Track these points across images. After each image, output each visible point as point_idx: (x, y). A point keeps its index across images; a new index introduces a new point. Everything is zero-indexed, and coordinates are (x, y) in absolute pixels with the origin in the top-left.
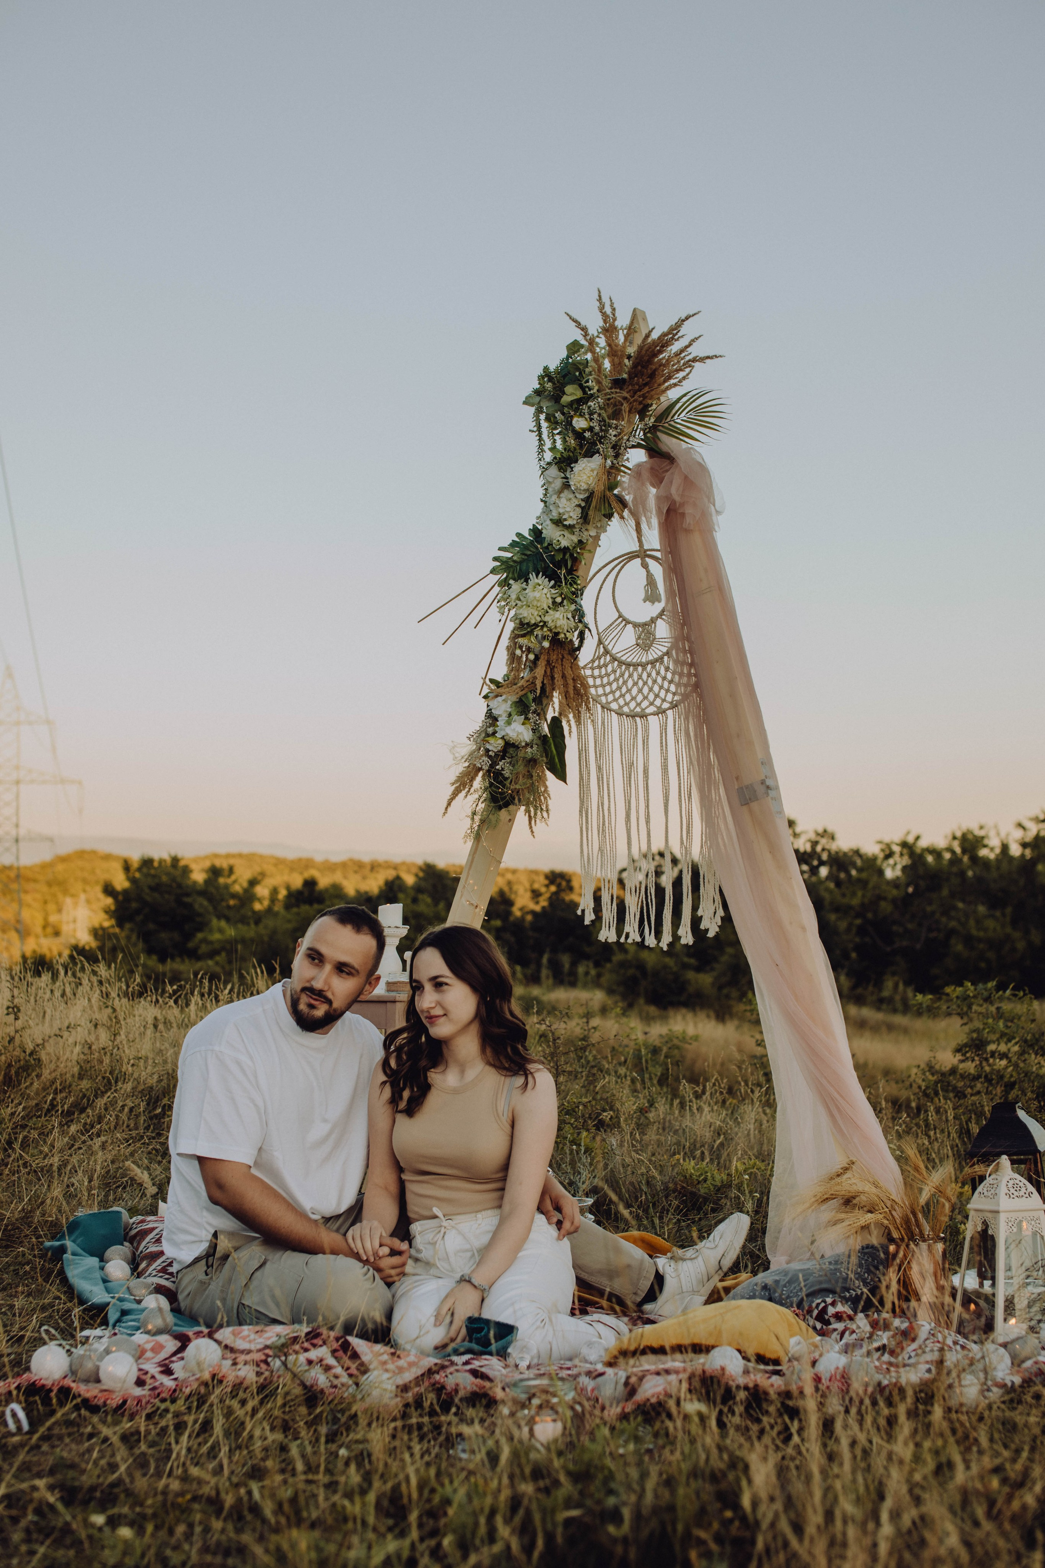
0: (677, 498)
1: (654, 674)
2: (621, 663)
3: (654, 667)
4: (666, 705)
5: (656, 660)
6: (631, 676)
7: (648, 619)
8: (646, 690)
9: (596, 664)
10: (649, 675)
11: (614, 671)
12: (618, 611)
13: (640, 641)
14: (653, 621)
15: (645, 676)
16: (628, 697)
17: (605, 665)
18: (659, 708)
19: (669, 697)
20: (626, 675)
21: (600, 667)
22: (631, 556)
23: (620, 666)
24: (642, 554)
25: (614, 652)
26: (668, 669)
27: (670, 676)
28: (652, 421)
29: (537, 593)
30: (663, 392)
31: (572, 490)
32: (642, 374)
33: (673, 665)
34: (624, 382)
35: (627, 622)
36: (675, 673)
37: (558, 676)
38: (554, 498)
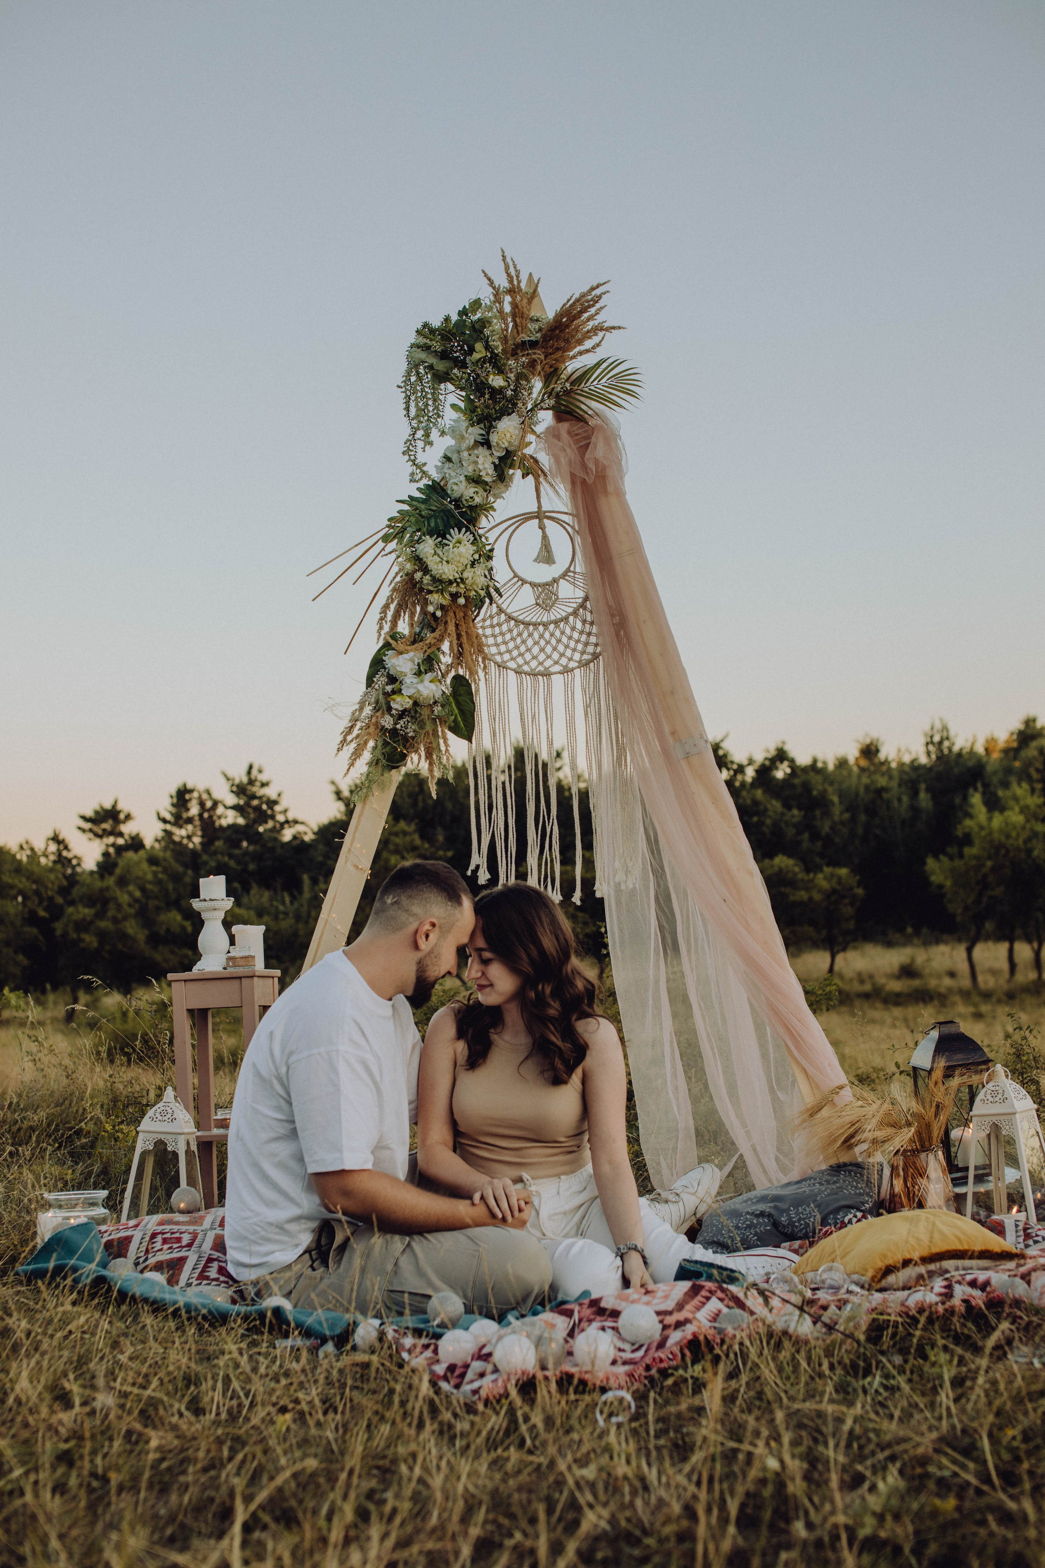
0: (603, 461)
1: (558, 633)
2: (518, 622)
3: (556, 626)
4: (572, 664)
5: (561, 620)
6: (530, 635)
7: (549, 579)
8: (549, 649)
9: (488, 623)
10: (552, 635)
11: (510, 631)
12: (513, 571)
13: (540, 601)
14: (555, 581)
15: (547, 635)
16: (528, 656)
17: (499, 625)
18: (565, 667)
19: (577, 656)
20: (525, 635)
21: (492, 626)
22: (526, 517)
23: (517, 626)
24: (540, 515)
25: (509, 611)
26: (573, 629)
27: (576, 635)
28: (568, 385)
29: (462, 549)
30: (574, 357)
31: (489, 447)
32: (558, 338)
33: (579, 625)
34: (533, 344)
35: (524, 582)
36: (581, 633)
37: (463, 634)
38: (465, 455)
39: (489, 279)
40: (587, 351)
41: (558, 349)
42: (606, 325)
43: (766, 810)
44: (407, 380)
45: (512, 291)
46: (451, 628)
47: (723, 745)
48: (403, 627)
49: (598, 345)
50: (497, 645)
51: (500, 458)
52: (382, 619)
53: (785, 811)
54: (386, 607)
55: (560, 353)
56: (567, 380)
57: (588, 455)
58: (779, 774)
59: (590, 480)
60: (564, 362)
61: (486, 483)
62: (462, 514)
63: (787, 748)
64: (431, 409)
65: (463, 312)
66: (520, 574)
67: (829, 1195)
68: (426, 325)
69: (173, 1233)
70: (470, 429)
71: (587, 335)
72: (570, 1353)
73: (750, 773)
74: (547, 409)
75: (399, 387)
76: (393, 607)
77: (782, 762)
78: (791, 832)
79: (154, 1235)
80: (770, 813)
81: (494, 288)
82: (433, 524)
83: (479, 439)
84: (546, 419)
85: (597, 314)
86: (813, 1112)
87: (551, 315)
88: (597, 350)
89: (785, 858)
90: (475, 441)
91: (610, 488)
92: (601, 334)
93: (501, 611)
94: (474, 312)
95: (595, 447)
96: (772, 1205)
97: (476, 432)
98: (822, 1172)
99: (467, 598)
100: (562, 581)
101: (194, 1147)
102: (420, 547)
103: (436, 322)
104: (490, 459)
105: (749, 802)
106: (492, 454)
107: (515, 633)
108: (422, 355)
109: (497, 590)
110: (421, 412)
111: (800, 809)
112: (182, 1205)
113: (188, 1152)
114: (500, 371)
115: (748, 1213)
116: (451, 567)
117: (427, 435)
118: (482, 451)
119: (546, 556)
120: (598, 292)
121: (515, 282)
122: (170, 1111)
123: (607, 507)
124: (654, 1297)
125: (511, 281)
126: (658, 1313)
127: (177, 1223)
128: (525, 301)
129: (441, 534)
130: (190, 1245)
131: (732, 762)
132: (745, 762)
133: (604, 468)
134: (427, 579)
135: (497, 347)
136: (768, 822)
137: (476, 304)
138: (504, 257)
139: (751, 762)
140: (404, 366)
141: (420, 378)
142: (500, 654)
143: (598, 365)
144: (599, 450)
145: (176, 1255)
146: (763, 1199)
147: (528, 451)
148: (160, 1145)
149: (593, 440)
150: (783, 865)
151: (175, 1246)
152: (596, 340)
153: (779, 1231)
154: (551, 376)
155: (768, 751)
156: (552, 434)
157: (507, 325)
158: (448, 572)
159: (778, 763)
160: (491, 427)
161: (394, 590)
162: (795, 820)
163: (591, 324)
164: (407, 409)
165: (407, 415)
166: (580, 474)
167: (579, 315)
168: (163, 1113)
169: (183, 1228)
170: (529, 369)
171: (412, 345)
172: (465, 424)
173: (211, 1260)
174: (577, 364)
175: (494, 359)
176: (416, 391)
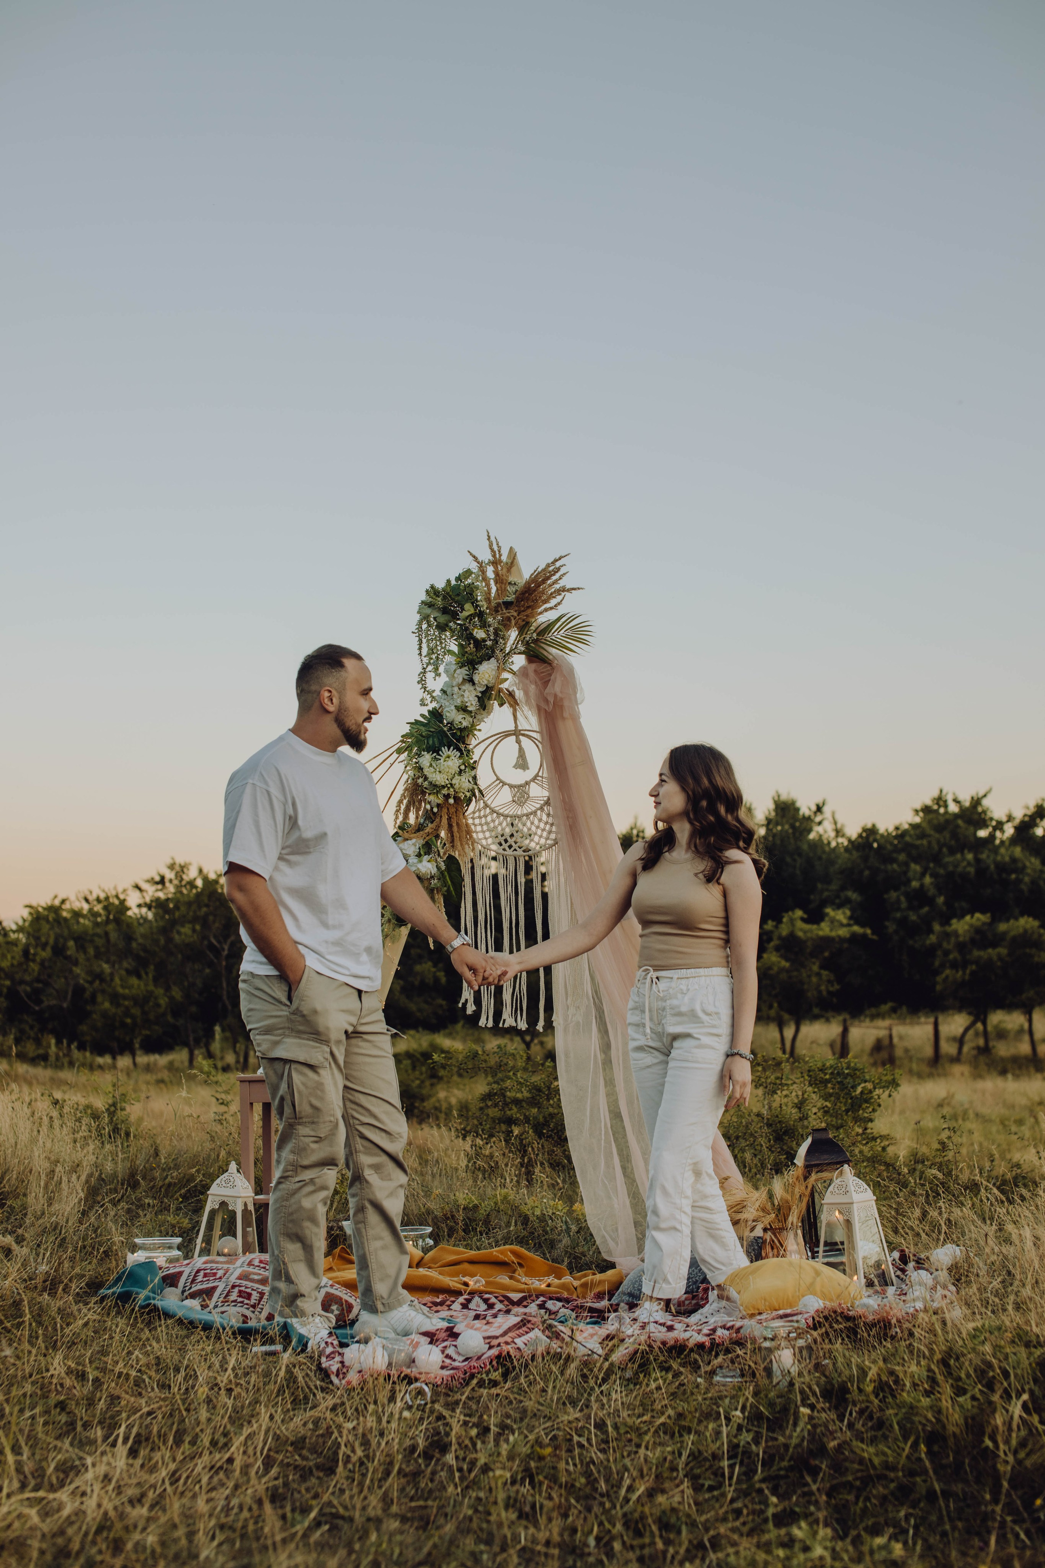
0: (559, 695)
1: (529, 824)
2: (499, 814)
3: (528, 818)
4: (539, 848)
5: (532, 813)
7: (523, 782)
9: (477, 815)
10: (524, 825)
11: (493, 821)
12: (496, 775)
13: (516, 799)
14: (527, 783)
17: (485, 816)
19: (543, 842)
21: (480, 817)
22: (507, 734)
23: (498, 817)
24: (517, 733)
25: (493, 806)
26: (540, 820)
27: (542, 825)
28: (535, 635)
29: (450, 763)
30: (541, 613)
31: (474, 684)
32: (528, 599)
33: (544, 818)
34: (508, 605)
35: (504, 784)
36: (546, 823)
37: (454, 824)
38: (456, 689)
39: (475, 557)
40: (551, 608)
41: (528, 607)
42: (568, 587)
43: (1024, 867)
44: (420, 628)
45: (495, 563)
46: (445, 821)
47: (985, 802)
48: (412, 819)
49: (559, 604)
50: (483, 832)
51: (482, 692)
52: (397, 811)
54: (400, 802)
55: (529, 611)
56: (535, 632)
57: (547, 691)
59: (552, 710)
60: (534, 617)
61: (472, 711)
62: (453, 735)
65: (458, 579)
66: (501, 777)
68: (432, 587)
69: (212, 1270)
70: (459, 671)
71: (552, 596)
72: (415, 1360)
73: (1009, 830)
74: (520, 653)
75: (413, 632)
76: (405, 802)
79: (198, 1271)
80: (1029, 871)
81: (479, 563)
82: (431, 742)
83: (466, 677)
84: (519, 661)
85: (560, 579)
87: (524, 580)
88: (559, 608)
89: (1031, 919)
90: (463, 679)
91: (566, 715)
92: (563, 594)
93: (486, 806)
94: (466, 578)
95: (555, 683)
97: (462, 673)
99: (455, 798)
100: (532, 784)
101: (251, 1207)
102: (421, 760)
103: (440, 585)
104: (474, 693)
105: (1007, 859)
106: (476, 689)
107: (497, 823)
108: (428, 611)
109: (480, 791)
110: (431, 651)
112: (226, 1251)
113: (245, 1211)
114: (484, 625)
116: (442, 776)
117: (436, 669)
118: (468, 687)
119: (522, 763)
120: (558, 564)
121: (498, 556)
122: (233, 1181)
123: (565, 729)
125: (494, 556)
126: (486, 1337)
127: (217, 1263)
128: (505, 570)
129: (435, 750)
130: (222, 1278)
131: (991, 819)
132: (1004, 819)
133: (562, 699)
134: (426, 784)
135: (483, 606)
136: (1027, 879)
137: (468, 573)
138: (489, 537)
139: (1010, 818)
140: (418, 617)
141: (429, 625)
142: (486, 838)
143: (560, 619)
144: (556, 687)
145: (211, 1285)
147: (505, 686)
148: (223, 1204)
149: (552, 677)
150: (1028, 926)
151: (212, 1278)
152: (559, 598)
154: (523, 628)
155: (1028, 808)
156: (523, 672)
157: (489, 590)
158: (440, 779)
159: (1038, 820)
160: (475, 669)
161: (406, 789)
163: (555, 587)
164: (420, 648)
165: (420, 654)
166: (543, 705)
167: (544, 581)
168: (227, 1181)
169: (220, 1266)
170: (506, 624)
171: (423, 602)
172: (454, 667)
173: (233, 1287)
174: (543, 618)
175: (481, 615)
176: (427, 635)
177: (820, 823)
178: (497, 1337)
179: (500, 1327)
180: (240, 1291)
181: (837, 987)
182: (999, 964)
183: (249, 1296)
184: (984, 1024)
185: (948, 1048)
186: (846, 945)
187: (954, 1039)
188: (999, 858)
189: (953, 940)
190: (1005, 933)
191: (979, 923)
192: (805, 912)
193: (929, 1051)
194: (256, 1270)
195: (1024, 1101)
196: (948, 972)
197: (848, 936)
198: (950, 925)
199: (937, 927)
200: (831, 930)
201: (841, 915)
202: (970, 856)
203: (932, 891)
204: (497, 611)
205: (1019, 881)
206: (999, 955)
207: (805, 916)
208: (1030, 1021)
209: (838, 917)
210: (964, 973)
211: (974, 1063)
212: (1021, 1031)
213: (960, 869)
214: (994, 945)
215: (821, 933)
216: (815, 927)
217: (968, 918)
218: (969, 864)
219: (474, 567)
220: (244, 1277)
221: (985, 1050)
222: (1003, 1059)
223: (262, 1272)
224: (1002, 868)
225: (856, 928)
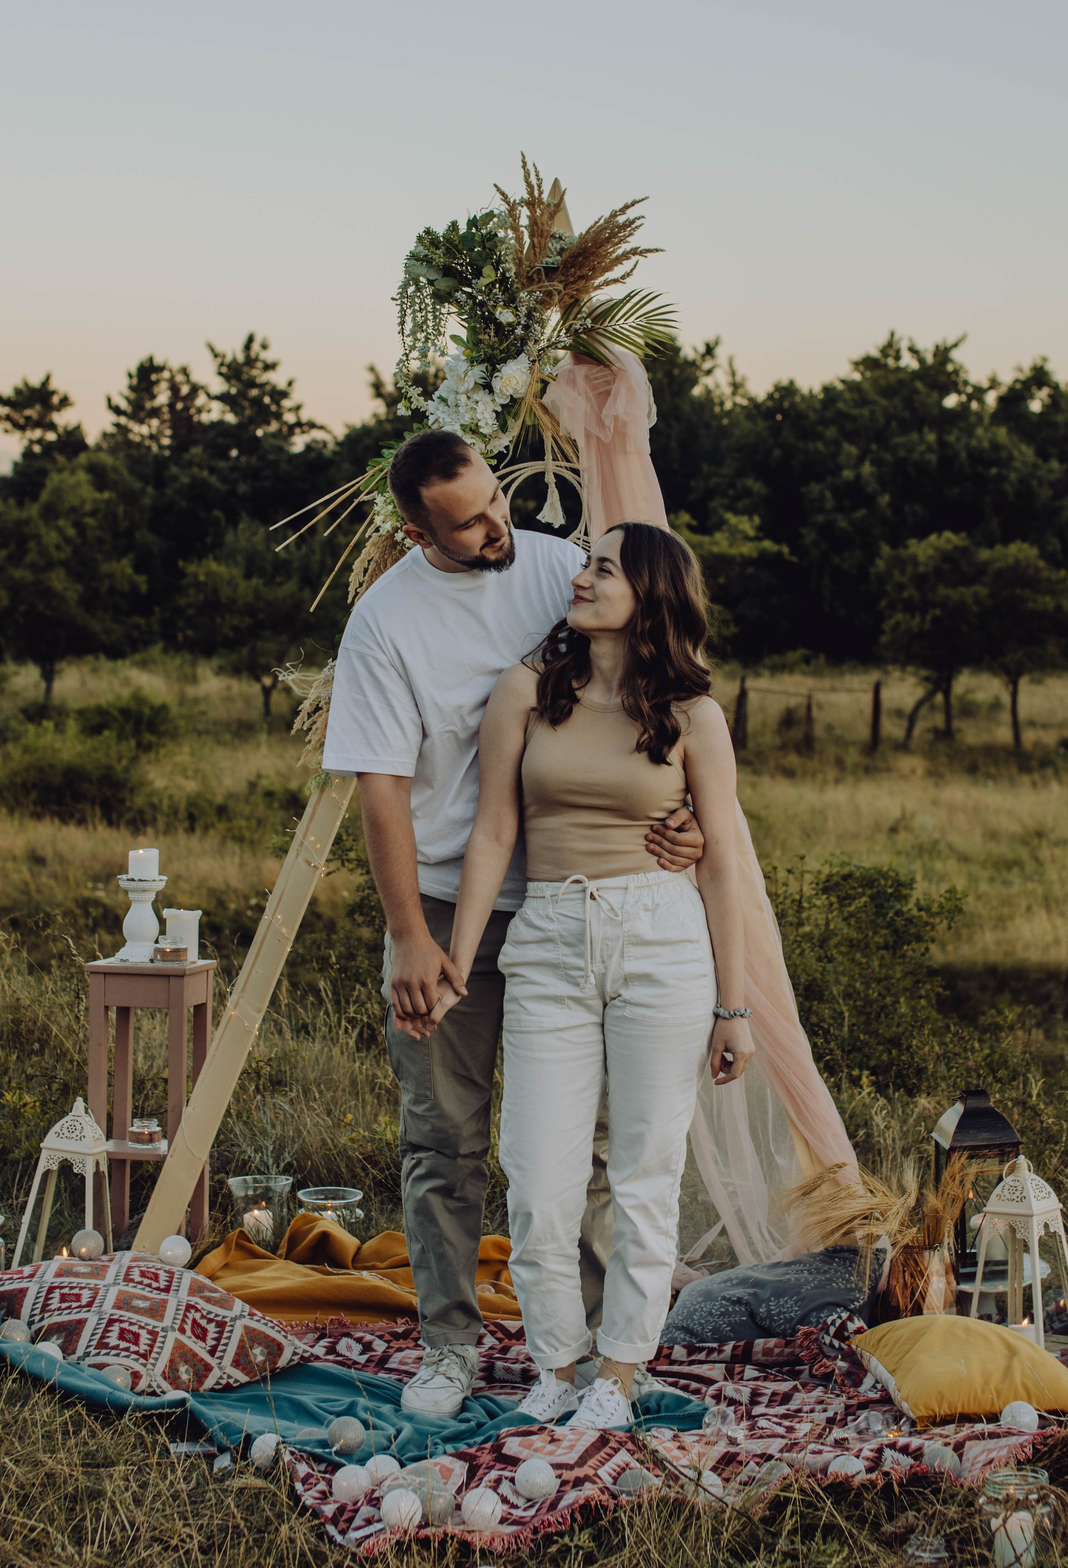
0: (623, 417)
28: (589, 321)
30: (598, 287)
32: (582, 266)
34: (550, 271)
38: (463, 398)
39: (503, 194)
40: (615, 281)
41: (581, 277)
42: (641, 246)
43: (1011, 458)
44: (403, 293)
45: (531, 204)
47: (955, 355)
49: (628, 275)
51: (502, 406)
53: (1040, 461)
55: (582, 283)
56: (589, 316)
57: (606, 410)
58: (1035, 406)
59: (607, 438)
60: (588, 292)
61: (485, 436)
63: (1049, 367)
64: (430, 324)
65: (473, 223)
67: (815, 1287)
68: (428, 232)
69: (72, 1288)
70: (471, 370)
71: (619, 260)
72: (458, 1507)
73: (991, 399)
74: (564, 348)
75: (393, 299)
77: (1040, 387)
78: (1045, 493)
79: (51, 1290)
80: (1017, 464)
81: (508, 203)
83: (481, 381)
85: (631, 234)
86: (807, 1191)
87: (577, 234)
88: (627, 280)
89: (1025, 546)
90: (476, 383)
91: (630, 448)
92: (634, 259)
94: (485, 224)
95: (615, 399)
96: (751, 1291)
97: (477, 374)
98: (814, 1256)
101: (104, 1168)
103: (440, 229)
104: (491, 407)
105: (986, 444)
106: (493, 401)
108: (421, 269)
110: (419, 327)
111: (1062, 461)
112: (85, 1253)
113: (98, 1175)
114: (511, 301)
115: (724, 1298)
118: (482, 396)
120: (631, 214)
121: (536, 194)
122: (79, 1127)
123: (626, 468)
124: (559, 1447)
125: (531, 193)
126: (556, 1466)
127: (77, 1274)
128: (545, 217)
130: (90, 1304)
131: (966, 383)
132: (985, 384)
133: (625, 424)
135: (509, 270)
136: (1013, 476)
137: (490, 215)
139: (994, 384)
140: (400, 276)
141: (419, 289)
143: (630, 296)
144: (619, 406)
145: (75, 1316)
146: (744, 1282)
148: (66, 1168)
149: (614, 388)
150: (1021, 556)
151: (74, 1305)
152: (627, 265)
153: (756, 1324)
154: (569, 309)
155: (1020, 370)
157: (522, 246)
159: (1034, 389)
160: (495, 370)
162: (1052, 477)
163: (624, 247)
164: (402, 323)
165: (402, 332)
166: (595, 431)
167: (608, 240)
168: (72, 1129)
169: (84, 1281)
170: (545, 303)
171: (413, 256)
172: (464, 366)
173: (111, 1322)
174: (600, 296)
175: (503, 280)
176: (413, 304)
177: (709, 372)
178: (570, 1467)
179: (572, 1447)
180: (122, 1331)
181: (733, 629)
182: (975, 609)
183: (136, 1339)
184: (947, 694)
185: (892, 729)
186: (750, 570)
187: (899, 713)
188: (974, 443)
189: (909, 570)
190: (987, 564)
191: (949, 547)
192: (693, 516)
193: (863, 732)
194: (138, 1291)
195: (1015, 828)
196: (899, 616)
197: (755, 554)
198: (906, 547)
199: (886, 549)
200: (731, 545)
201: (746, 525)
202: (931, 437)
203: (872, 486)
204: (531, 280)
205: (1001, 478)
206: (976, 595)
207: (694, 523)
208: (1014, 695)
209: (741, 527)
210: (923, 620)
211: (929, 754)
212: (996, 705)
213: (915, 456)
214: (967, 581)
215: (715, 549)
216: (706, 539)
217: (933, 538)
218: (930, 449)
219: (499, 207)
220: (123, 1303)
221: (945, 734)
222: (971, 750)
223: (146, 1293)
224: (977, 457)
225: (767, 544)
